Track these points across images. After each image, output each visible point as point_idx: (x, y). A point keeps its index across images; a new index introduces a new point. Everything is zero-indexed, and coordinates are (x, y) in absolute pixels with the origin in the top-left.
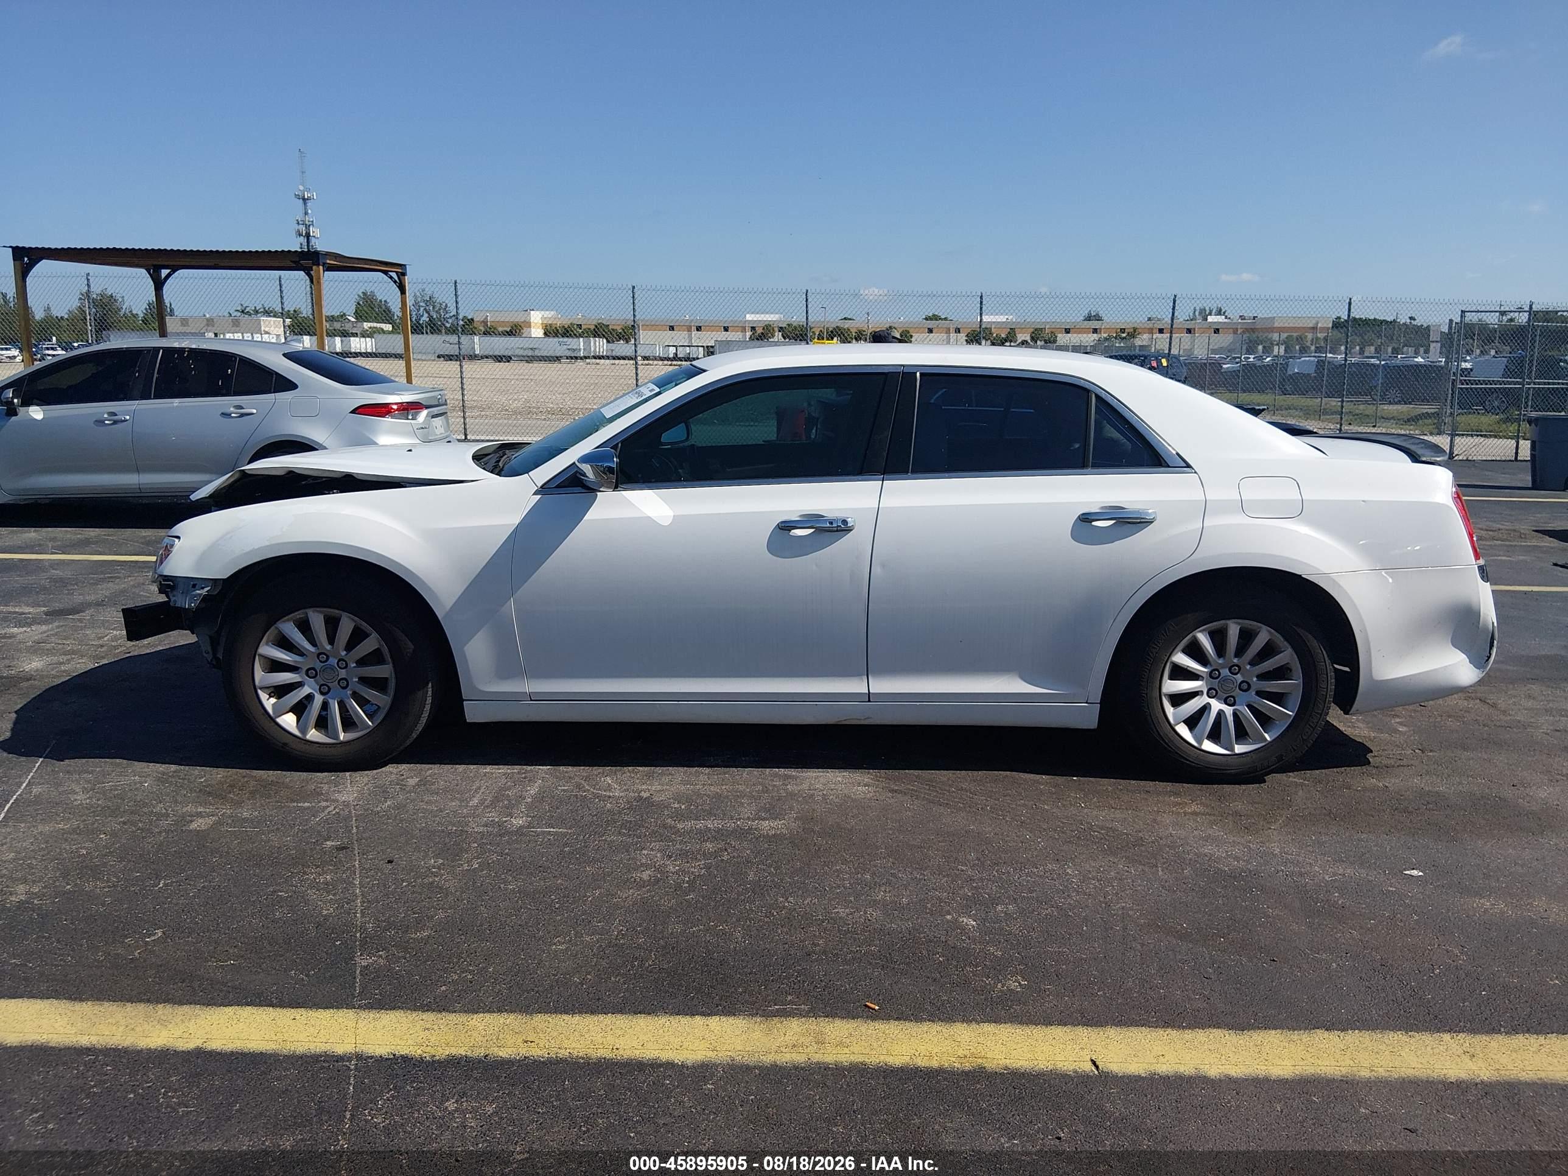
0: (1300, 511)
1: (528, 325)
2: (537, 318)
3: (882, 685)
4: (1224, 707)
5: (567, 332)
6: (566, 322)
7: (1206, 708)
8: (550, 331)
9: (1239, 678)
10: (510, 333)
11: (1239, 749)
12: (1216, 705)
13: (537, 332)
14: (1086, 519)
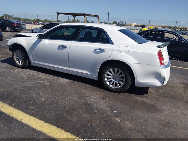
0: (128, 52)
1: (132, 25)
2: (134, 24)
3: (71, 69)
4: (114, 81)
5: (137, 26)
6: (137, 25)
7: (112, 80)
8: (135, 26)
9: (117, 77)
10: (130, 26)
11: (115, 87)
12: (113, 80)
13: (133, 26)
14: (96, 50)
